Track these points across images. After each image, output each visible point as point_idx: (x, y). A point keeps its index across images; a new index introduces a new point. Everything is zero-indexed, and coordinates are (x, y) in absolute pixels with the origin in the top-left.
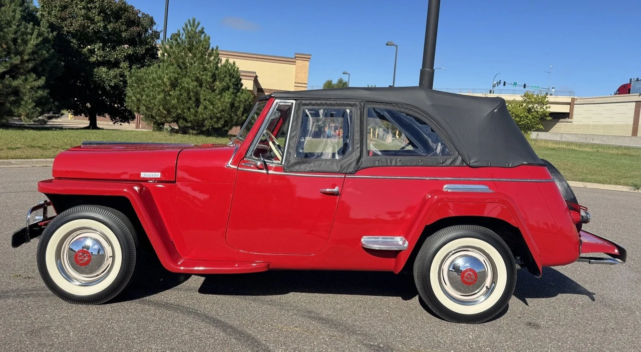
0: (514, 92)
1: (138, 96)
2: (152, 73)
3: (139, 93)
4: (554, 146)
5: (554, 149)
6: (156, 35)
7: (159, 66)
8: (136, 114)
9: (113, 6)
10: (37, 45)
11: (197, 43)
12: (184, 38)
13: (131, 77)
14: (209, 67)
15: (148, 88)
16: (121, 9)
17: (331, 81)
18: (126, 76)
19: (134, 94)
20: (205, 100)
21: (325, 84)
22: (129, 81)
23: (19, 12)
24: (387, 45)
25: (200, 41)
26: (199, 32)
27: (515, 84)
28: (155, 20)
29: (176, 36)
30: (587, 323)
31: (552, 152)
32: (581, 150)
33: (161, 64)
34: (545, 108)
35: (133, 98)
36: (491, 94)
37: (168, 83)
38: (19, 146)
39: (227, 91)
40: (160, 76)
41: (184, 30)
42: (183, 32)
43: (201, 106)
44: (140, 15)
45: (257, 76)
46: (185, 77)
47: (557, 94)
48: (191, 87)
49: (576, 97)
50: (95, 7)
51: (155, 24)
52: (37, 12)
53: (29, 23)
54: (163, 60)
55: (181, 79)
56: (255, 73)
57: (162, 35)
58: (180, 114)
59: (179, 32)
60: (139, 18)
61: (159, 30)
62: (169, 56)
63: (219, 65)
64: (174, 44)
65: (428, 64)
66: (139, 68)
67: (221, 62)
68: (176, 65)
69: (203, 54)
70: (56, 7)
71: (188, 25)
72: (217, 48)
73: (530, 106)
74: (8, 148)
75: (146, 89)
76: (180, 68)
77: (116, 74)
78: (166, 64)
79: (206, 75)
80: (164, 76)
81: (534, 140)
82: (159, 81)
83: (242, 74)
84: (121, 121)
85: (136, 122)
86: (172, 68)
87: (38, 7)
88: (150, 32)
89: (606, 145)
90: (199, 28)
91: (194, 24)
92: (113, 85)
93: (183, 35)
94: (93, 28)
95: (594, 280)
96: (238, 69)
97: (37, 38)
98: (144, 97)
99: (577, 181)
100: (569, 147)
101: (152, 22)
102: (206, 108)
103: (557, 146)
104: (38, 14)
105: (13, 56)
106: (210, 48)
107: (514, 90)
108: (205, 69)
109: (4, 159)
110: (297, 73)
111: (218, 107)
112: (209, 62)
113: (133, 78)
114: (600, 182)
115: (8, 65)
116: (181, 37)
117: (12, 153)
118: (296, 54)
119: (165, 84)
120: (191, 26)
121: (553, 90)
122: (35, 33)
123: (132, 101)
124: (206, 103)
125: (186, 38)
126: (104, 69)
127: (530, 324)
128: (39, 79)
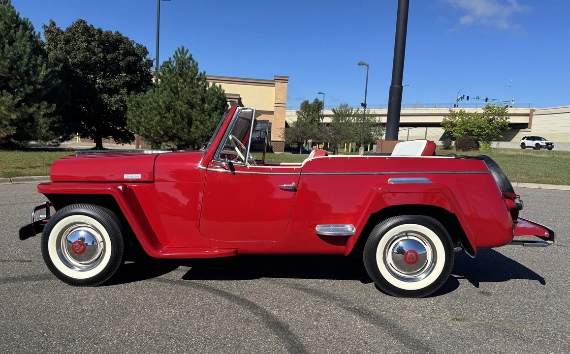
0: (476, 106)
1: (138, 118)
2: (148, 98)
3: (138, 116)
4: (512, 153)
5: (512, 156)
6: (150, 63)
7: (154, 92)
8: (136, 135)
9: (110, 38)
10: (46, 76)
11: (186, 69)
12: (175, 64)
13: (130, 102)
14: (198, 91)
15: (146, 111)
16: (117, 40)
17: (308, 101)
18: (125, 101)
19: (134, 117)
20: (196, 120)
21: (302, 104)
22: (129, 106)
23: (29, 46)
24: (359, 64)
25: (190, 67)
26: (188, 59)
27: (478, 98)
28: (148, 49)
29: (167, 64)
30: (532, 292)
31: (511, 159)
32: (537, 156)
33: (156, 89)
34: (505, 119)
35: (133, 120)
36: (456, 108)
37: (163, 107)
38: (38, 164)
39: (215, 112)
40: (156, 100)
41: (174, 57)
42: (174, 60)
43: (193, 127)
44: (134, 46)
45: (241, 98)
46: (178, 100)
47: (517, 106)
48: (183, 109)
49: (534, 108)
50: (95, 40)
51: (148, 53)
52: (44, 46)
53: (38, 56)
54: (158, 85)
55: (174, 102)
56: (239, 95)
57: (154, 63)
58: (175, 134)
59: (170, 59)
60: (133, 48)
61: (152, 59)
62: (162, 81)
63: (207, 88)
64: (167, 70)
65: (396, 81)
66: (136, 94)
67: (208, 85)
68: (169, 90)
69: (192, 79)
70: (60, 41)
71: (178, 53)
72: (205, 73)
73: (491, 117)
74: (30, 167)
75: (144, 112)
76: (173, 92)
77: (117, 100)
78: (160, 89)
79: (196, 98)
80: (159, 100)
81: (494, 148)
82: (155, 105)
83: (227, 96)
84: (123, 142)
85: (136, 143)
86: (165, 93)
87: (45, 42)
88: (144, 60)
89: (562, 152)
90: (188, 55)
91: (183, 51)
92: (114, 109)
93: (173, 62)
94: (95, 59)
95: (541, 260)
96: (224, 91)
97: (46, 69)
98: (143, 120)
99: (532, 183)
100: (526, 154)
101: (145, 52)
102: (197, 127)
103: (515, 153)
104: (45, 48)
105: (26, 86)
106: (199, 74)
107: (476, 104)
108: (195, 93)
109: (27, 176)
110: (276, 94)
111: (208, 126)
112: (198, 86)
113: (133, 103)
114: (553, 183)
115: (23, 94)
116: (172, 64)
117: (33, 171)
118: (275, 76)
119: (160, 107)
120: (180, 53)
121: (513, 102)
122: (44, 65)
123: (133, 123)
124: (197, 123)
125: (176, 65)
126: (106, 96)
127: (483, 292)
128: (50, 106)
